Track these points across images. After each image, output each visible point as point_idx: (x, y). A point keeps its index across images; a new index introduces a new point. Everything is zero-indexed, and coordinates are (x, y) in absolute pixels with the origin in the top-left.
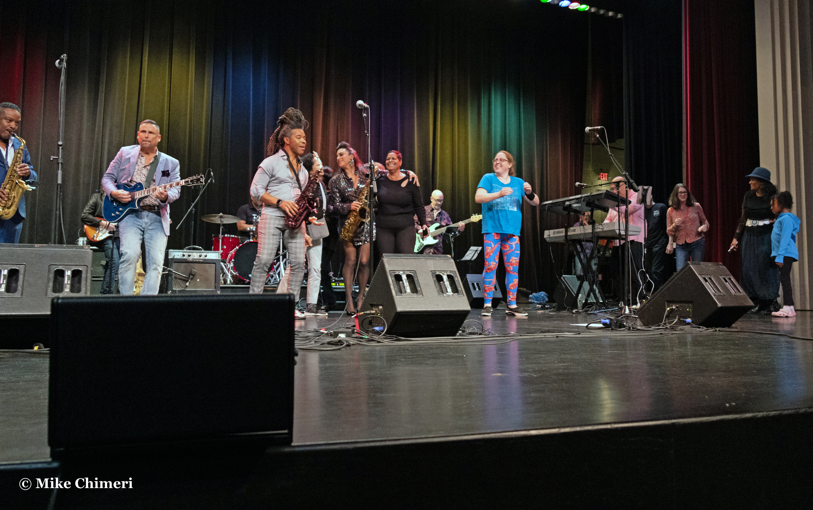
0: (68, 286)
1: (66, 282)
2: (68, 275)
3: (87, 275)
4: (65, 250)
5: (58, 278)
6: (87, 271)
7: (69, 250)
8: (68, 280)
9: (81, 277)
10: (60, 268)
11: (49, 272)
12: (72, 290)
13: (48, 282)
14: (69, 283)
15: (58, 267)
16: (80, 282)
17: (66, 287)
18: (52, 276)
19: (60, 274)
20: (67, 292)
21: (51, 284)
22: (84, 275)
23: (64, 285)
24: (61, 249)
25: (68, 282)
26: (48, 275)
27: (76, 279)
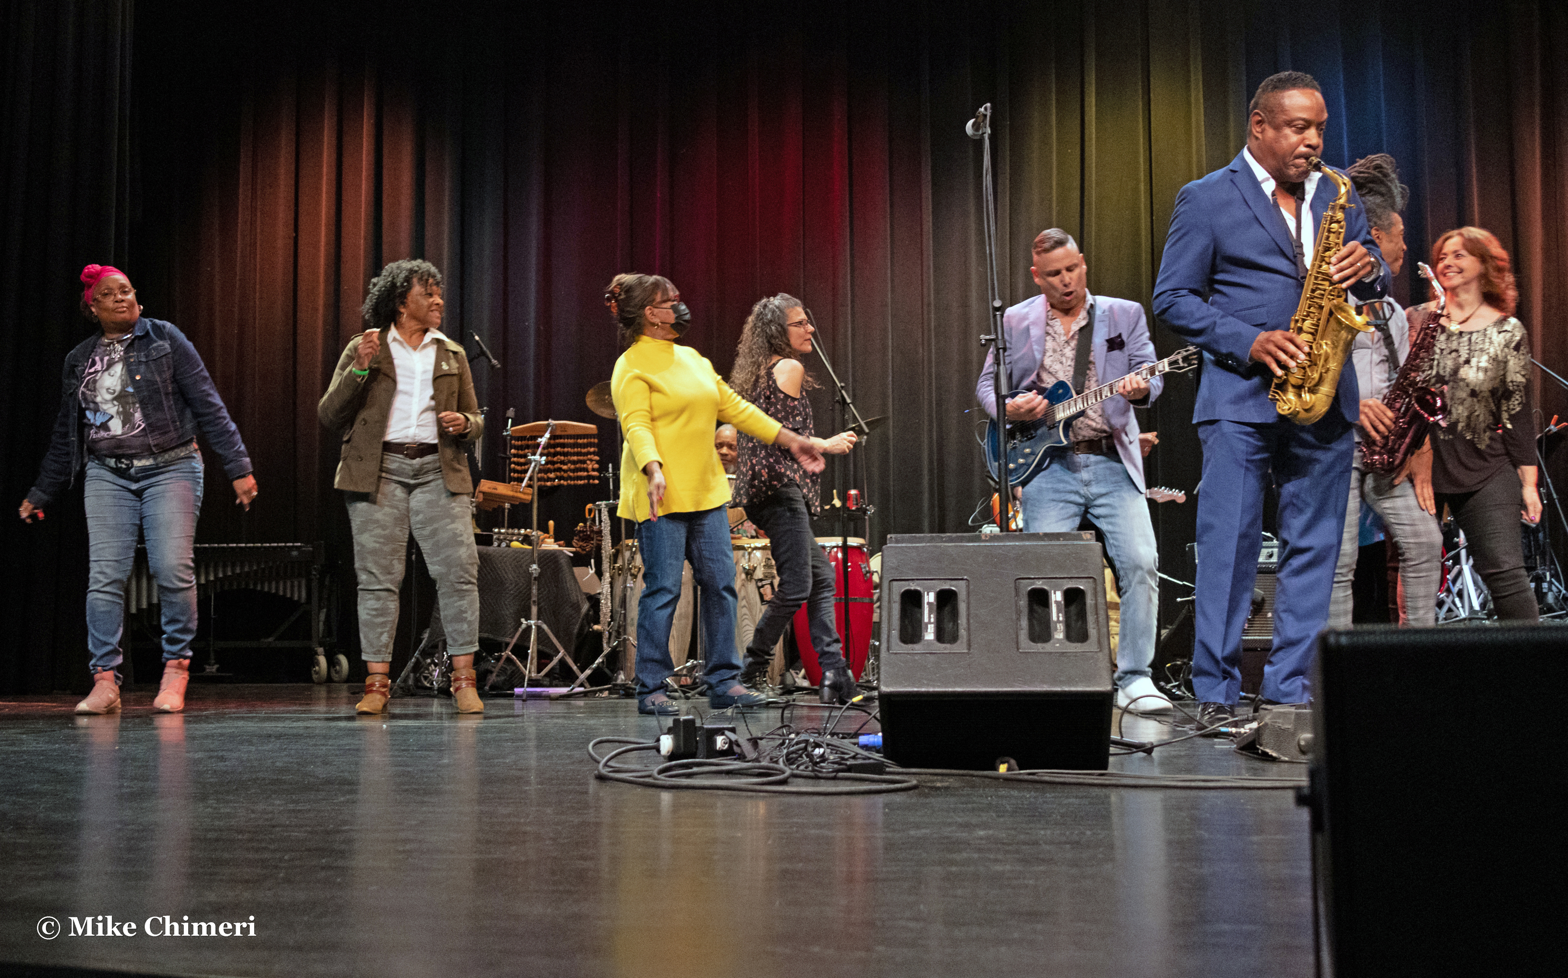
0: (1061, 627)
1: (1055, 618)
2: (1056, 602)
3: (1096, 600)
4: (1043, 543)
5: (1036, 607)
6: (1095, 589)
7: (1053, 543)
8: (1058, 612)
9: (1085, 604)
10: (1039, 584)
11: (1017, 594)
12: (1069, 637)
13: (1018, 619)
14: (1061, 619)
15: (1033, 584)
16: (1082, 615)
17: (1056, 629)
18: (1023, 603)
19: (1040, 598)
20: (1058, 640)
21: (1024, 623)
22: (1089, 601)
23: (1052, 625)
24: (1035, 543)
25: (1058, 617)
26: (1016, 601)
27: (1073, 609)
